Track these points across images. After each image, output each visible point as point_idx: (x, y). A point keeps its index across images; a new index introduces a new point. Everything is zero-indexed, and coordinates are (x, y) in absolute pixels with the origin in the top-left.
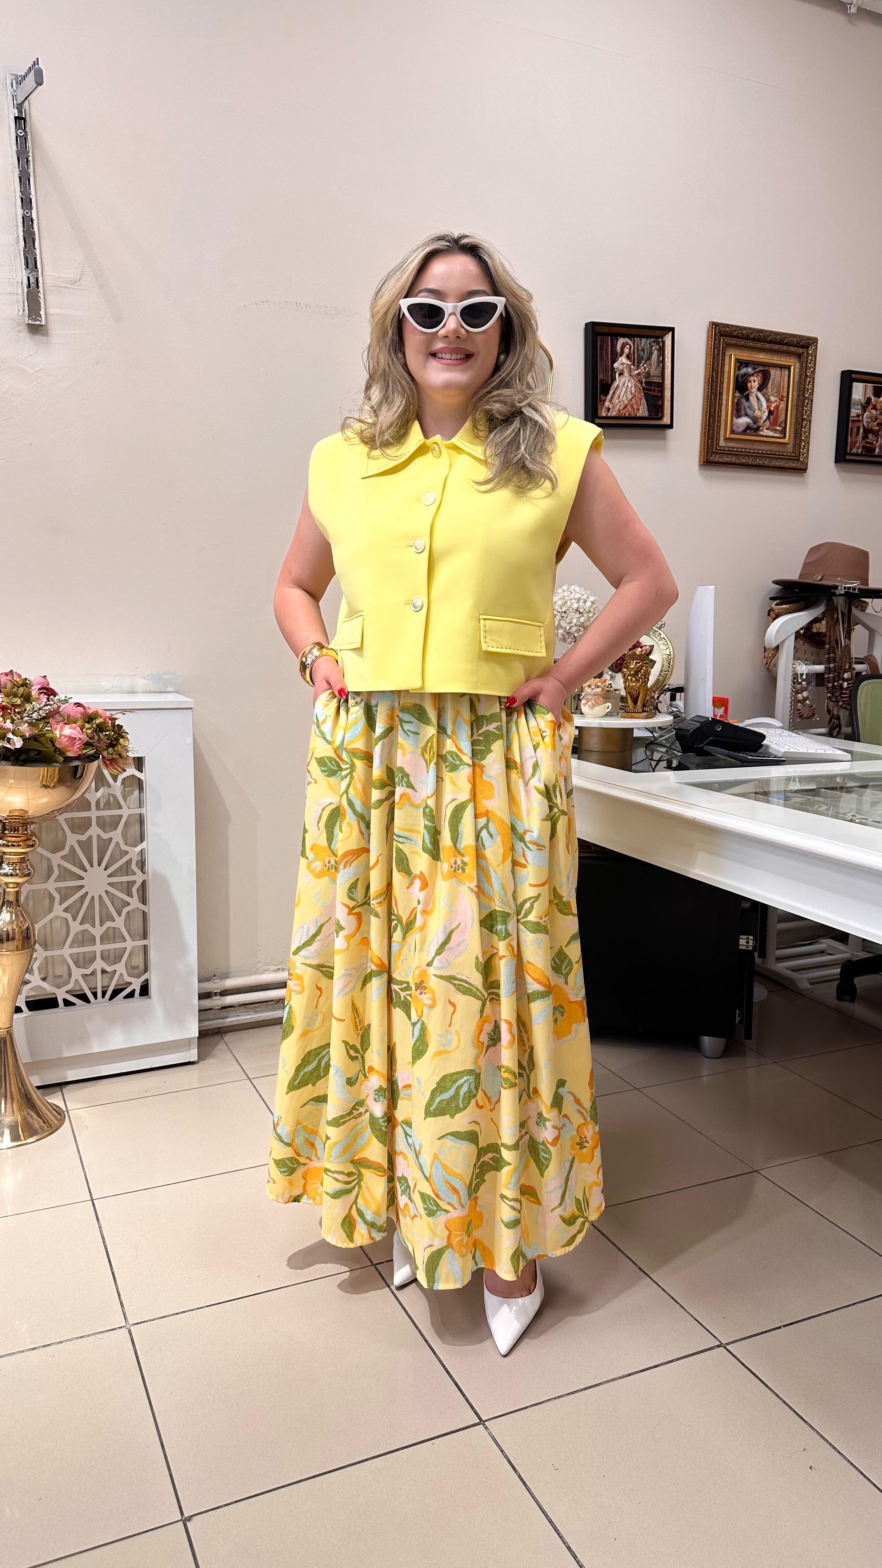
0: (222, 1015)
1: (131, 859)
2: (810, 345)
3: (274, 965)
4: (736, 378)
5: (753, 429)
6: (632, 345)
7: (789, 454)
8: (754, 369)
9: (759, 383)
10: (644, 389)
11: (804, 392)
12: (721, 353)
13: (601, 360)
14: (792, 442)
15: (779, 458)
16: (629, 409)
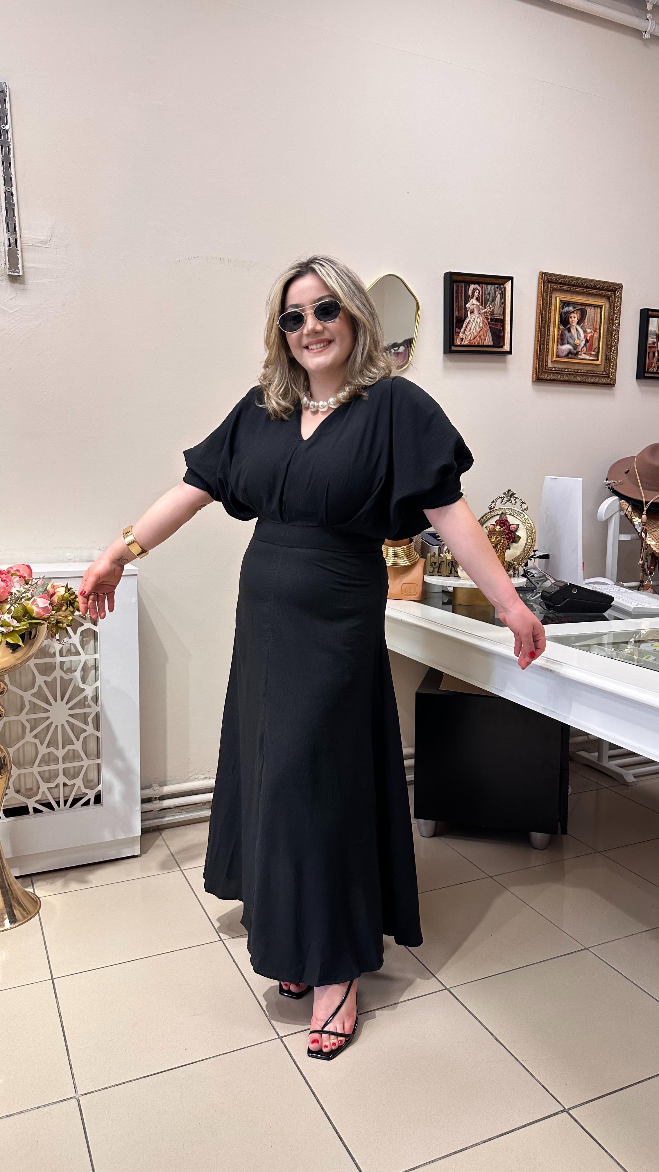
0: (161, 815)
1: (87, 695)
2: (617, 289)
3: (202, 774)
4: (561, 315)
5: (574, 353)
6: (480, 290)
7: (601, 373)
8: (574, 308)
9: (578, 319)
10: (489, 324)
11: (613, 325)
12: (549, 297)
13: (457, 302)
14: (603, 364)
15: (594, 376)
16: (477, 339)
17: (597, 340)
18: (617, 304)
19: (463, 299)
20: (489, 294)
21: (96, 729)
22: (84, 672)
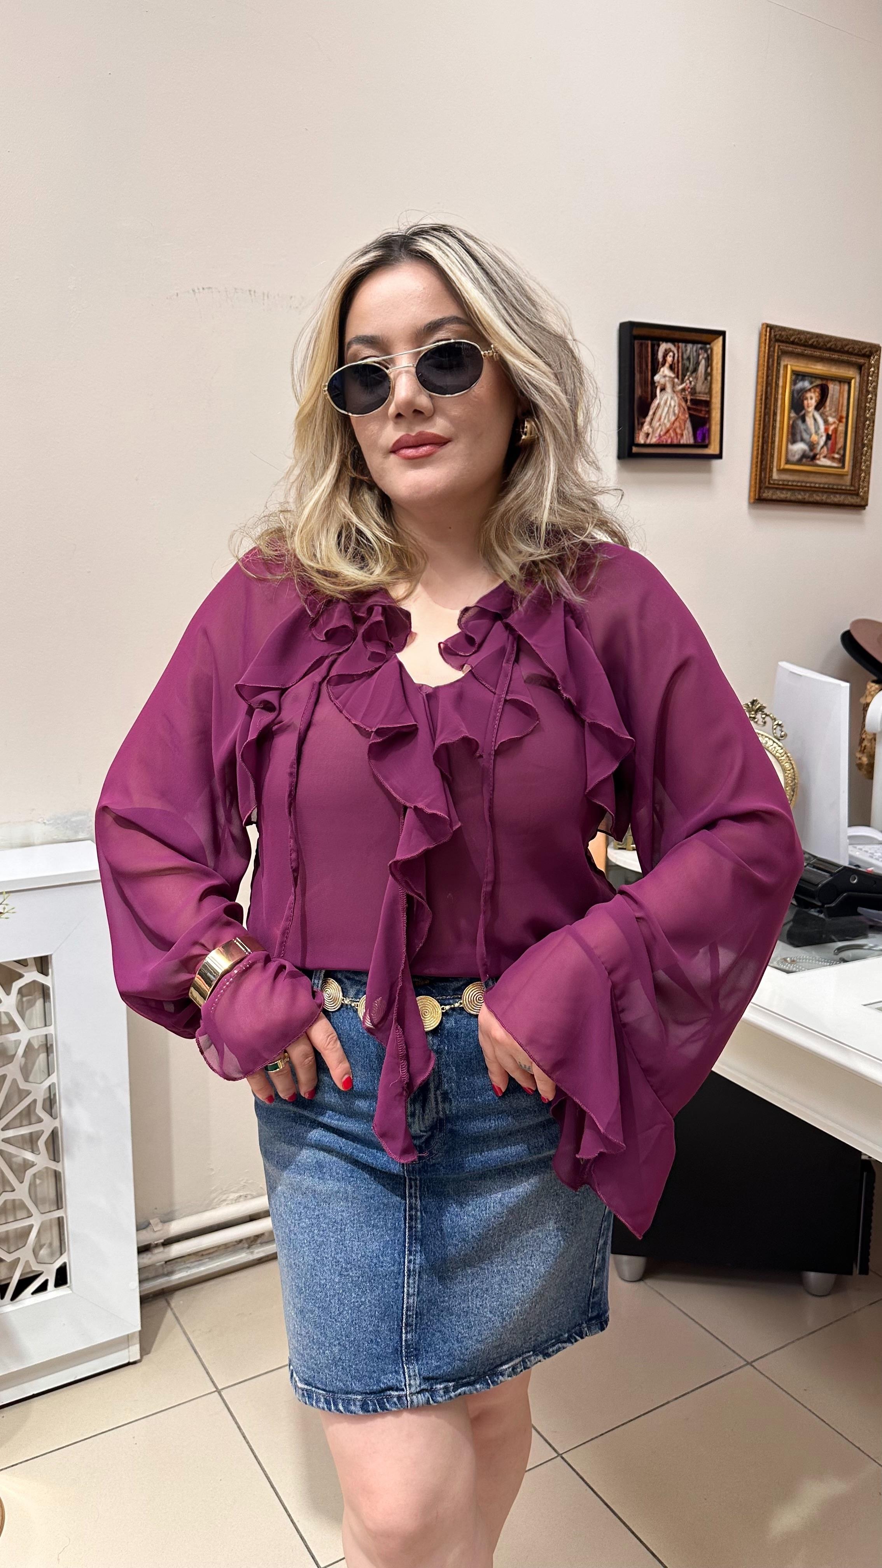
0: (165, 1270)
1: (35, 1101)
2: (873, 353)
3: (234, 1192)
4: (792, 393)
5: (810, 457)
6: (676, 352)
7: (848, 488)
8: (811, 383)
9: (816, 401)
10: (689, 408)
11: (865, 411)
12: (775, 365)
13: (641, 372)
14: (850, 473)
15: (837, 493)
16: (670, 435)
17: (843, 435)
18: (872, 376)
19: (650, 367)
20: (689, 359)
21: (52, 1158)
22: (26, 1059)
